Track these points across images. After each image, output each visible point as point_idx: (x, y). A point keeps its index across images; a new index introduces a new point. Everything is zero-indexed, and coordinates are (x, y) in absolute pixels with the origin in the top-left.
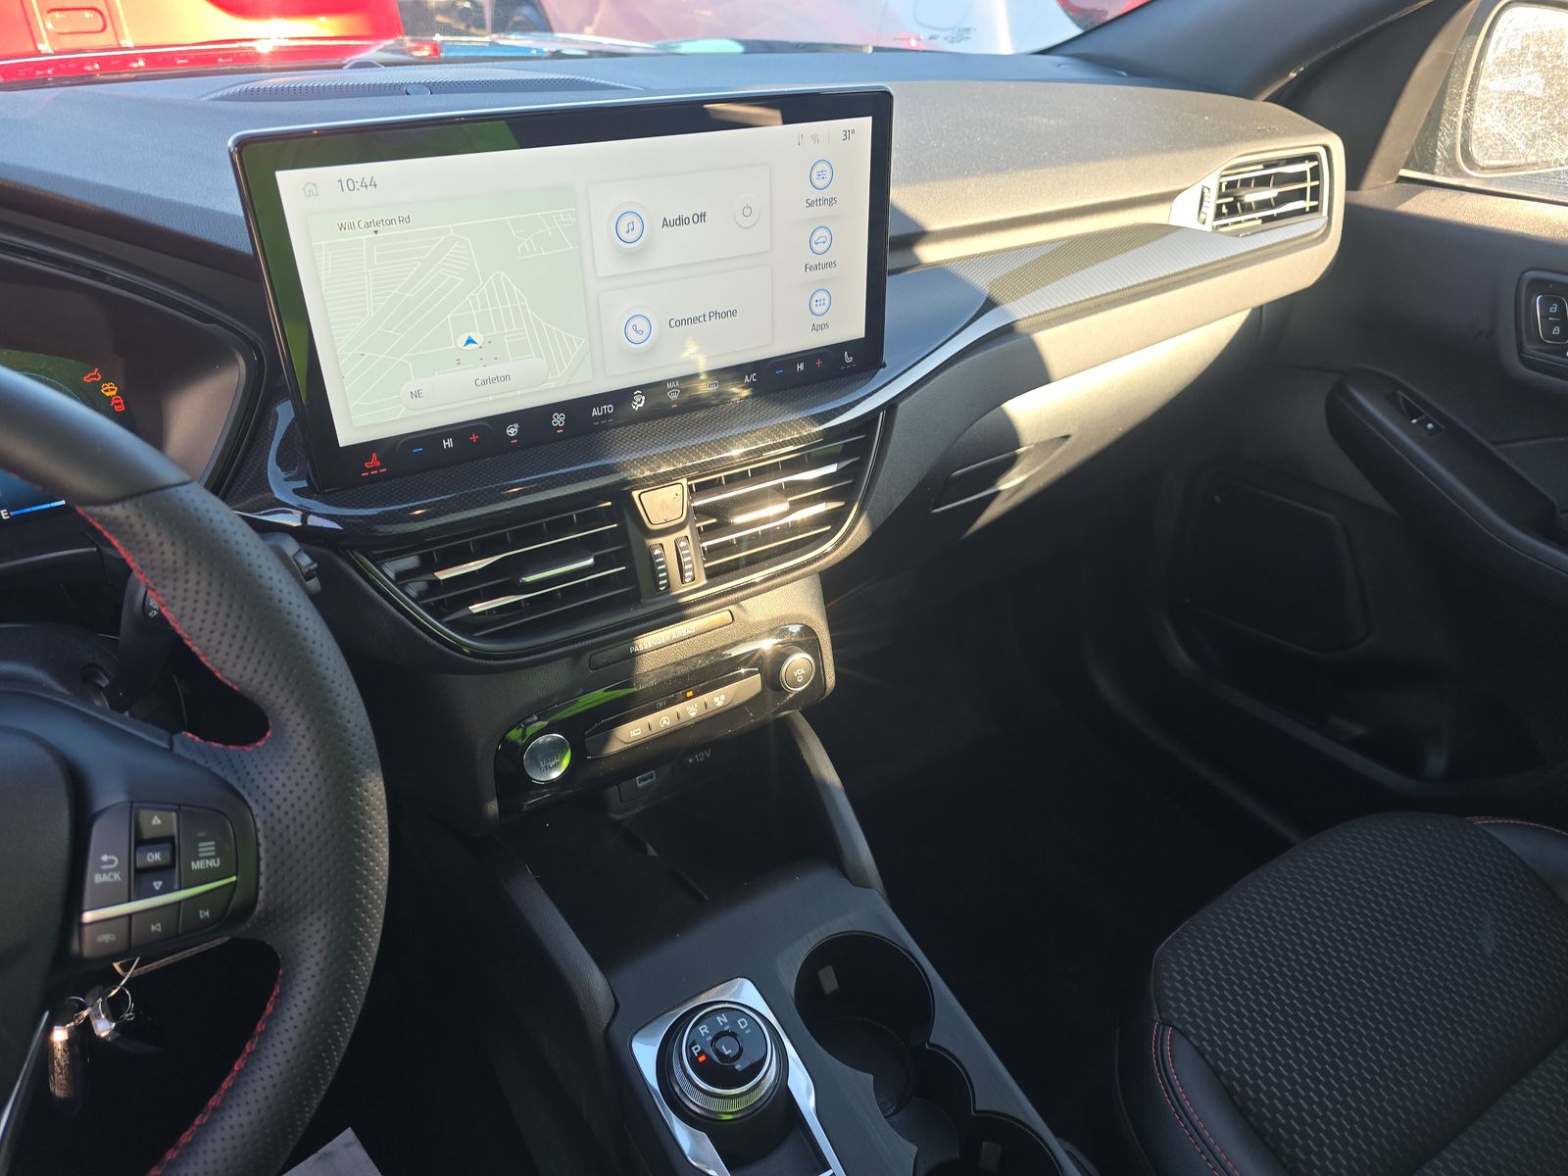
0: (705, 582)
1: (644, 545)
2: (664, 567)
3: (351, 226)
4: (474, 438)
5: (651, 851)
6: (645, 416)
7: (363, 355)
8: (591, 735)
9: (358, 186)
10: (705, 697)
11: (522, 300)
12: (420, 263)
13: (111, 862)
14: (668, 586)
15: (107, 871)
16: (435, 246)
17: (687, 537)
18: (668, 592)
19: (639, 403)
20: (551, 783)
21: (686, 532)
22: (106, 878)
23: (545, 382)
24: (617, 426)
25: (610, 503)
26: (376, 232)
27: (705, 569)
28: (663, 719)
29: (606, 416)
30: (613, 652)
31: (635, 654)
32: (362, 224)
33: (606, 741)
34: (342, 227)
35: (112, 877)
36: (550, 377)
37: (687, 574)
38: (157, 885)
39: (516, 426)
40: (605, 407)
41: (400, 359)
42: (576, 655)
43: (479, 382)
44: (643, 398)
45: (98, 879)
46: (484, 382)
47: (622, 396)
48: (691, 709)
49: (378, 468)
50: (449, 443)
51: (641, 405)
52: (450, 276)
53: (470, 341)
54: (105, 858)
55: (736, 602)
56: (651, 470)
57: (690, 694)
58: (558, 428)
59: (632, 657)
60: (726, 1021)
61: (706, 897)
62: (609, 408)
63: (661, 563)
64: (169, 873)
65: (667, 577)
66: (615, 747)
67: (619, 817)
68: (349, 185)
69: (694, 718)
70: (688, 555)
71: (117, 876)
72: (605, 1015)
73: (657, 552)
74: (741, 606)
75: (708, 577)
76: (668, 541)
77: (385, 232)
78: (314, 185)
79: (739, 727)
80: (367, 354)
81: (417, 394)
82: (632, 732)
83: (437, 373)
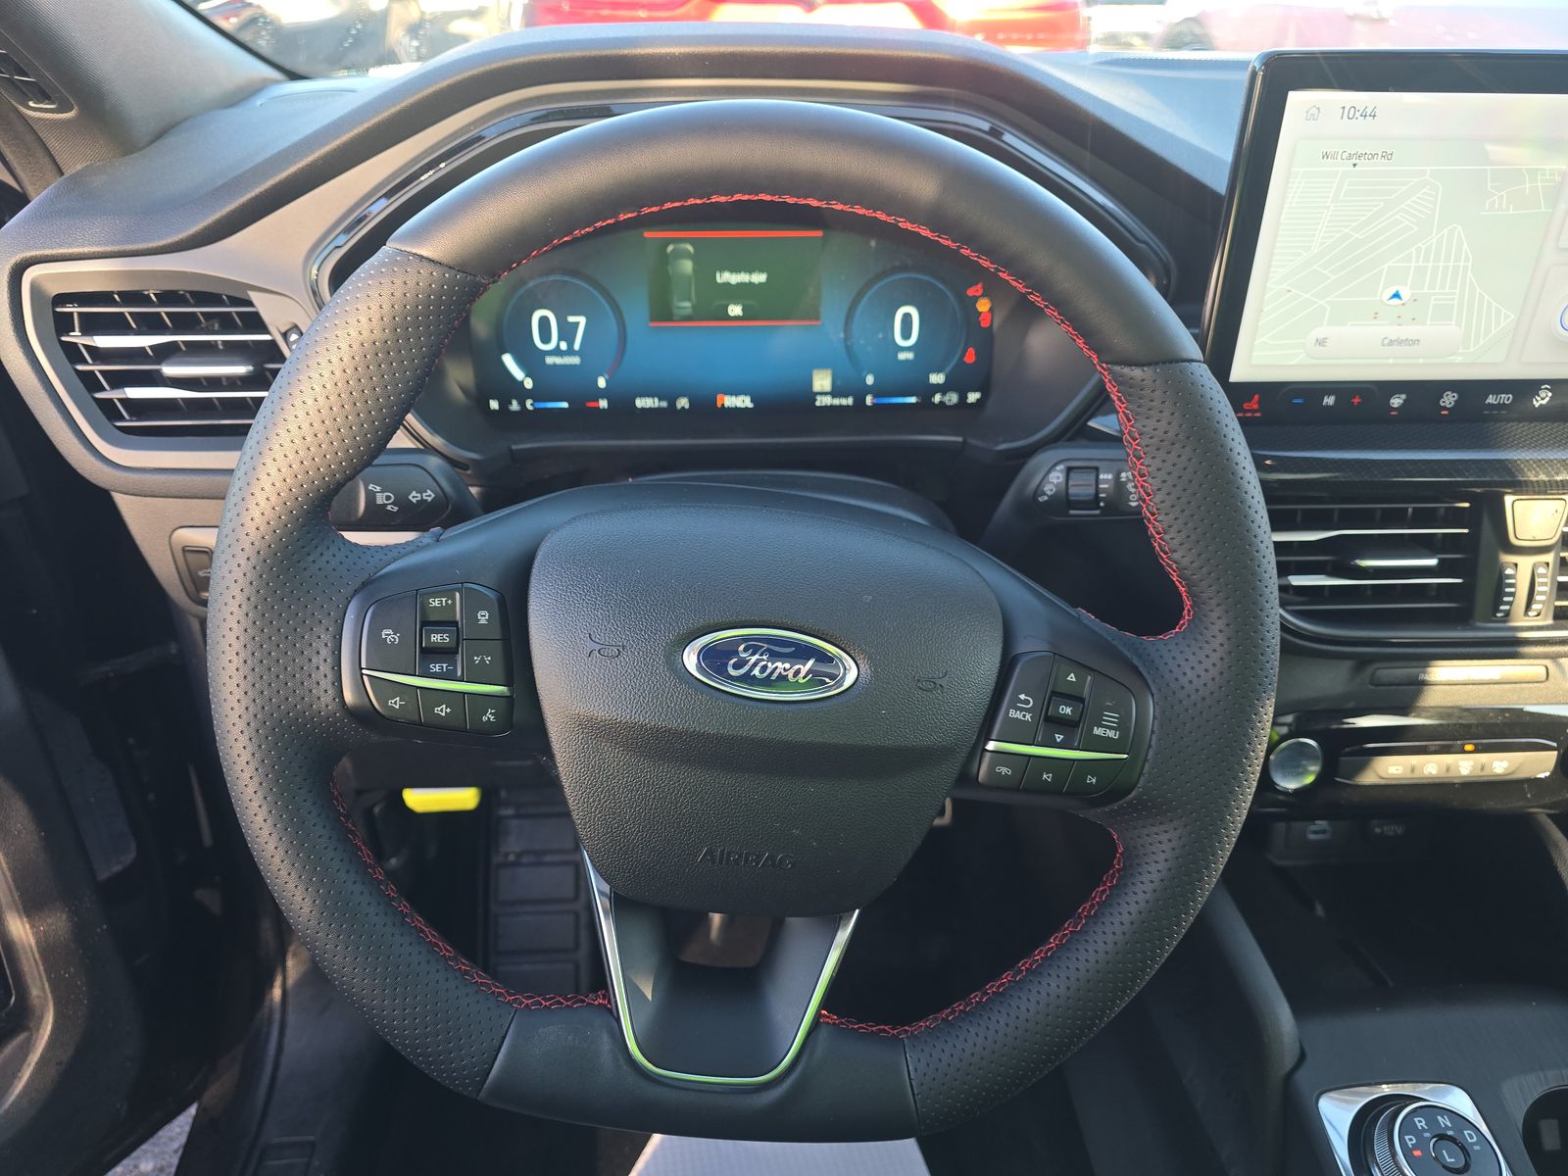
0: (1550, 622)
1: (1496, 559)
2: (1512, 590)
3: (1334, 156)
4: (1356, 400)
5: (1320, 910)
6: (1545, 415)
7: (1289, 291)
8: (1346, 755)
9: (1358, 114)
10: (1484, 757)
11: (1467, 260)
12: (1382, 204)
13: (1026, 702)
14: (1507, 613)
15: (1022, 710)
16: (1404, 188)
17: (1548, 564)
18: (1506, 622)
19: (1542, 399)
20: (1285, 793)
21: (1550, 558)
22: (1019, 715)
23: (1453, 355)
24: (1508, 421)
25: (1467, 505)
26: (1355, 165)
27: (1556, 607)
28: (1431, 766)
29: (1501, 406)
30: (1399, 672)
31: (1424, 683)
32: (1345, 156)
33: (1362, 767)
34: (1326, 156)
35: (1024, 716)
36: (1460, 350)
37: (1534, 606)
38: (1059, 738)
39: (1404, 396)
40: (1503, 396)
41: (1321, 302)
42: (1363, 662)
43: (1386, 342)
44: (1550, 394)
45: (1013, 714)
46: (1391, 343)
47: (1525, 388)
48: (1465, 765)
49: (1254, 411)
50: (1329, 400)
51: (1544, 402)
52: (1407, 222)
53: (1396, 295)
54: (1022, 697)
55: (1554, 657)
56: (1548, 474)
57: (1469, 747)
58: (1445, 408)
59: (1422, 684)
60: (1450, 1125)
61: (1391, 984)
62: (1506, 398)
63: (1512, 585)
64: (1071, 730)
65: (1510, 603)
66: (1368, 778)
67: (1278, 863)
68: (1350, 113)
69: (1464, 777)
70: (1545, 584)
71: (1028, 717)
72: (1289, 1060)
73: (1509, 571)
74: (1559, 665)
75: (1556, 617)
76: (1525, 563)
77: (1364, 166)
78: (1318, 109)
79: (1509, 805)
80: (1294, 291)
81: (1321, 342)
82: (1392, 768)
83: (1350, 323)
